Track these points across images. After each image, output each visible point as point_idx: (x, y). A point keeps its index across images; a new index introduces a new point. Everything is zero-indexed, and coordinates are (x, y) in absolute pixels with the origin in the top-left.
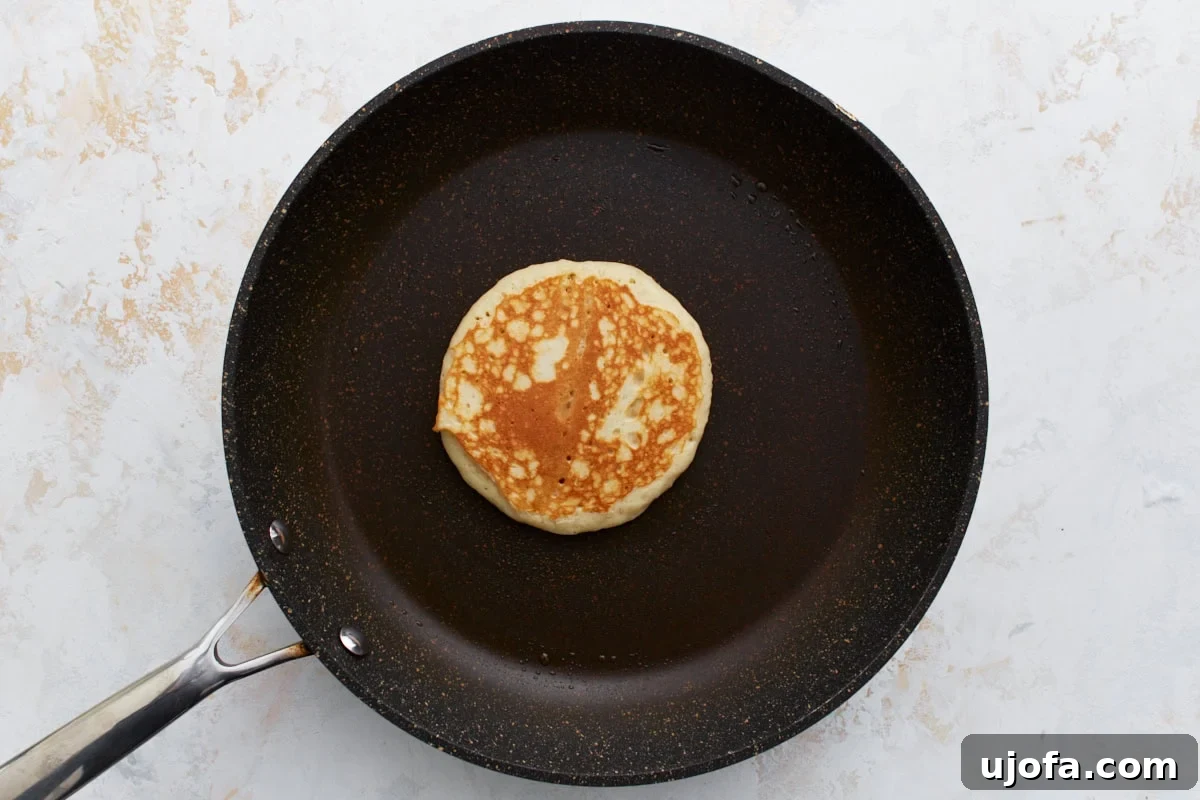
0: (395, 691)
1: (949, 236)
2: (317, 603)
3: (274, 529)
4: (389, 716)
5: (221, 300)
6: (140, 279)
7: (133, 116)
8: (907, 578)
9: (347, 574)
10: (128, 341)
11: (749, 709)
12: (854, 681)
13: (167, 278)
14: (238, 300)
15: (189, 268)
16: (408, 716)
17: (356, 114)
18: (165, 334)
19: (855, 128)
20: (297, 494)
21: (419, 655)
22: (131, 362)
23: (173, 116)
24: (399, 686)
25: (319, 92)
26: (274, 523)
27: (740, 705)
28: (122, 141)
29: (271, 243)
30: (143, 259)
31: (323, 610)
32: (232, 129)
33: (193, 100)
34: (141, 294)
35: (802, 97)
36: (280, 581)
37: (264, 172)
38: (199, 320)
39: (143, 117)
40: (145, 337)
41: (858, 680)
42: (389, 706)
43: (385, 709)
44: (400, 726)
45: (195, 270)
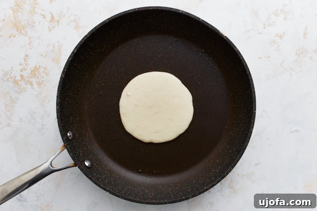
0: (98, 177)
1: (248, 67)
2: (79, 153)
3: (69, 133)
4: (96, 183)
5: (46, 75)
6: (25, 70)
7: (24, 27)
8: (233, 155)
9: (89, 146)
10: (22, 86)
11: (191, 187)
12: (217, 181)
13: (32, 69)
14: (62, 73)
15: (38, 67)
16: (101, 184)
17: (96, 27)
18: (31, 84)
19: (225, 38)
20: (77, 125)
21: (106, 168)
22: (22, 91)
23: (34, 27)
24: (100, 176)
25: (73, 21)
26: (69, 132)
27: (189, 186)
28: (20, 33)
29: (72, 59)
30: (26, 64)
31: (81, 155)
32: (50, 30)
33: (40, 23)
34: (25, 74)
35: (212, 29)
36: (69, 147)
37: (58, 42)
38: (40, 81)
39: (26, 27)
40: (26, 85)
41: (218, 181)
42: (96, 181)
43: (94, 181)
44: (98, 186)
45: (40, 68)
